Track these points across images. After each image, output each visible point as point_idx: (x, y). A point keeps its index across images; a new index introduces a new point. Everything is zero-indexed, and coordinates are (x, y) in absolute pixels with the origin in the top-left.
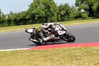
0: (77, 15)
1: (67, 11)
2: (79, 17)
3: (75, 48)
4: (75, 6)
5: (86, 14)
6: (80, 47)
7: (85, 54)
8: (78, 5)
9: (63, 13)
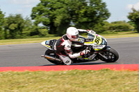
0: (33, 30)
1: (19, 24)
2: (35, 33)
3: (19, 72)
4: (30, 18)
5: (45, 30)
6: (26, 71)
7: (32, 80)
8: (35, 16)
9: (13, 27)
